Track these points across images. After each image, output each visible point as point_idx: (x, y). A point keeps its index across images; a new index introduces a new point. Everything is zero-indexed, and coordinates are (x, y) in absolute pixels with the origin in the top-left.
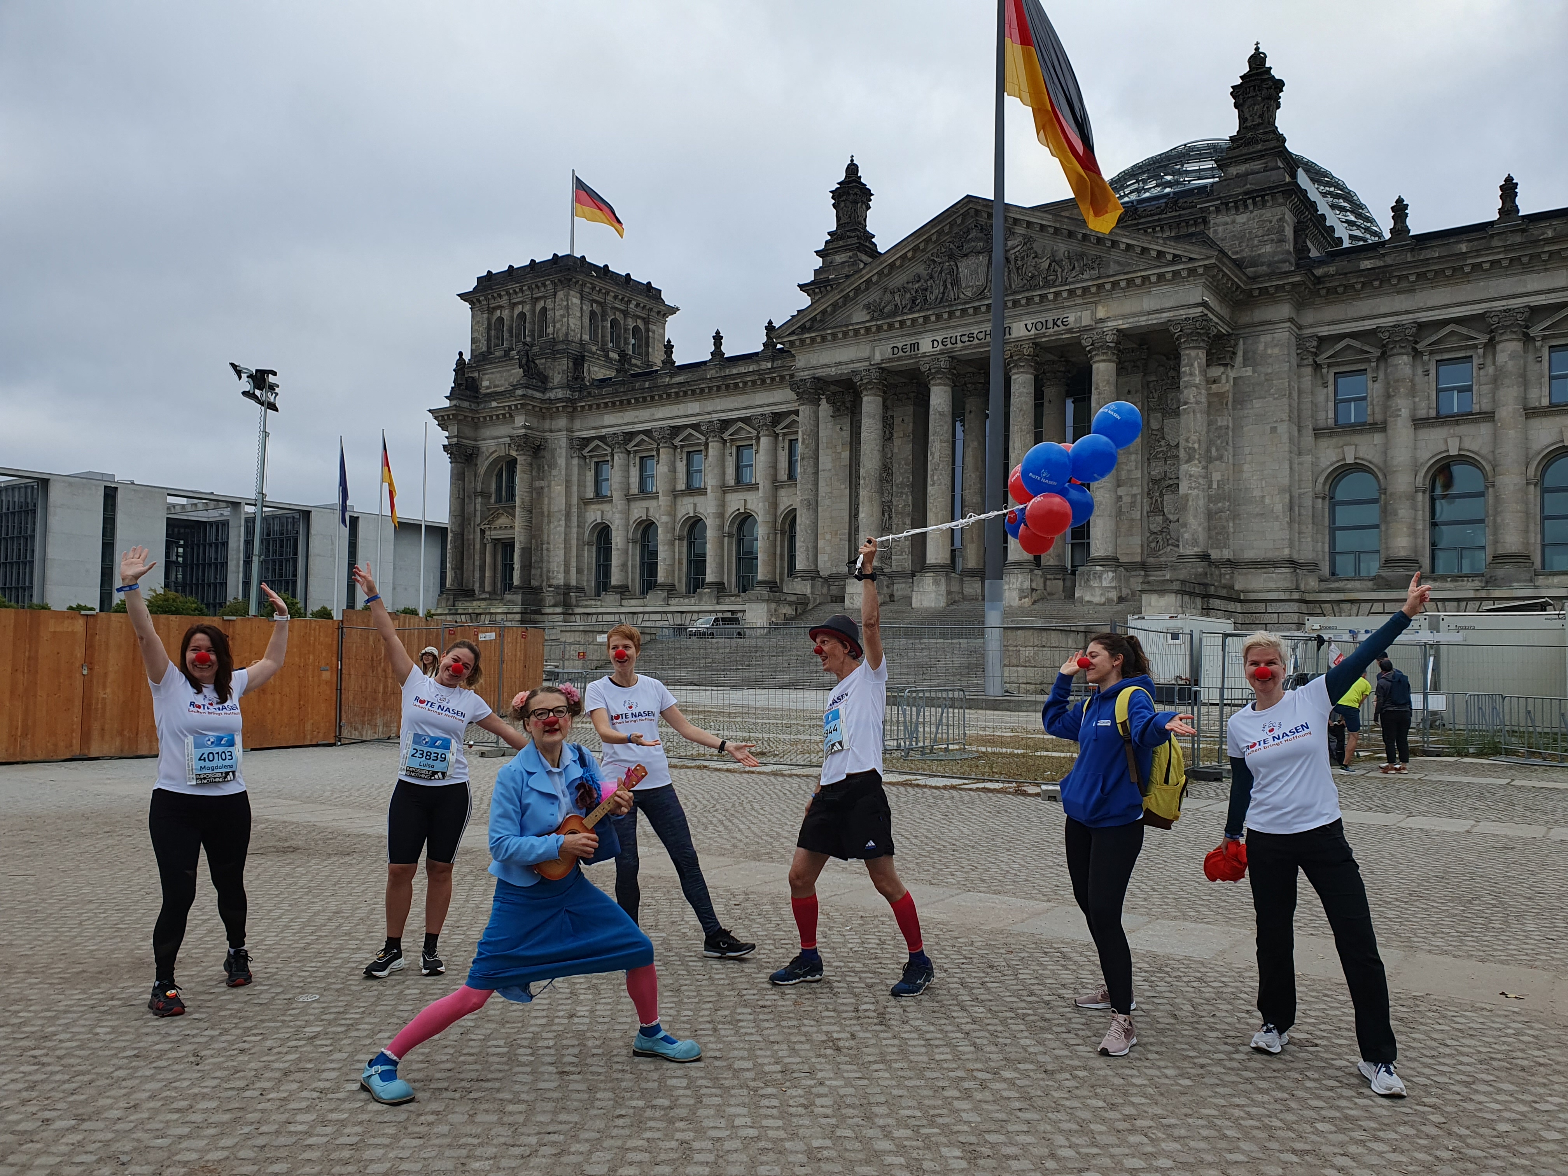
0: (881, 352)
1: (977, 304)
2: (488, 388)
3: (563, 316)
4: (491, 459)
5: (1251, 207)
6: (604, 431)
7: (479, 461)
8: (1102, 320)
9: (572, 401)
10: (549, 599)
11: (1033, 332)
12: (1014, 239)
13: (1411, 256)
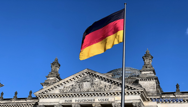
0: (62, 101)
1: (87, 93)
5: (148, 81)
11: (100, 101)
12: (97, 79)
13: (181, 96)
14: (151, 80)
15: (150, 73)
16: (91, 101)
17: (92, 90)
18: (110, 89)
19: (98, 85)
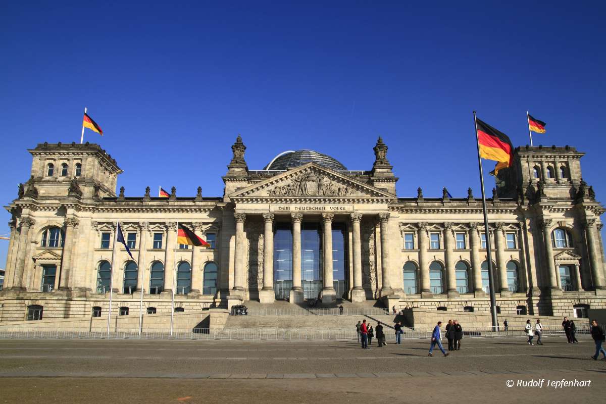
0: (275, 208)
1: (314, 198)
2: (44, 194)
3: (90, 169)
4: (43, 226)
6: (111, 220)
7: (35, 226)
8: (357, 210)
9: (96, 205)
10: (75, 294)
11: (333, 210)
12: (326, 179)
13: (425, 204)
14: (390, 182)
15: (388, 172)
16: (319, 210)
17: (321, 194)
18: (346, 193)
19: (329, 187)
